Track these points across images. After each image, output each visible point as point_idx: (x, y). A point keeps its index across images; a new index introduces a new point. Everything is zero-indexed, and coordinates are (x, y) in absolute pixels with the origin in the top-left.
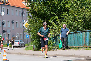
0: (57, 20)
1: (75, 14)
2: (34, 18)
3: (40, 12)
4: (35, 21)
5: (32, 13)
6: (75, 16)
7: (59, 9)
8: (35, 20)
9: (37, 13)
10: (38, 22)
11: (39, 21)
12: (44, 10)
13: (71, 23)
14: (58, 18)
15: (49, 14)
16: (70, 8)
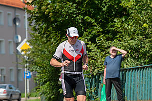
0: (99, 36)
1: (145, 22)
2: (45, 32)
3: (59, 17)
4: (46, 38)
5: (38, 19)
6: (144, 28)
7: (104, 9)
8: (45, 35)
9: (52, 19)
10: (52, 40)
11: (55, 40)
12: (68, 12)
13: (133, 43)
14: (103, 32)
15: (80, 21)
16: (132, 9)
